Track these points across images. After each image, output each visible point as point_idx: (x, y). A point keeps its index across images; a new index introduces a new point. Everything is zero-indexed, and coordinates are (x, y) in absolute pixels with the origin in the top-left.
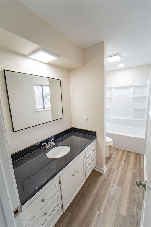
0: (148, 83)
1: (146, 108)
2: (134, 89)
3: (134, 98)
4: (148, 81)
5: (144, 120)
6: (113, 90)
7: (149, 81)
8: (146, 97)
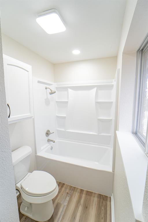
0: (114, 83)
1: (112, 117)
2: (97, 90)
3: (97, 103)
4: (114, 80)
5: (110, 135)
6: (70, 90)
7: (116, 81)
8: (112, 102)
